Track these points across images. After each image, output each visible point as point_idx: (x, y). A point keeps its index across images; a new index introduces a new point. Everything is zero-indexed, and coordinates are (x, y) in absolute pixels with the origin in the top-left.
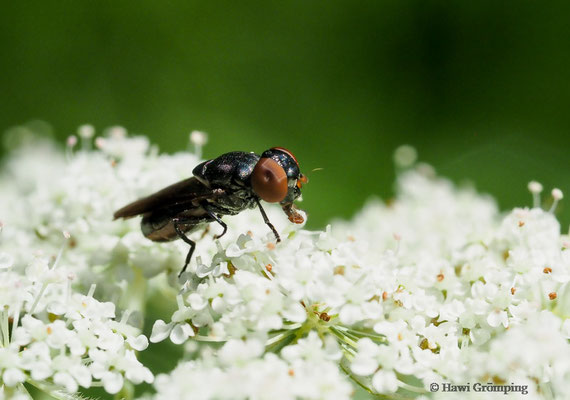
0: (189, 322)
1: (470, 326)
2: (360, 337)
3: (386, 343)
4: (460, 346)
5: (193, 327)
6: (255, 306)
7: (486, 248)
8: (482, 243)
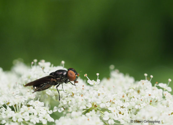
0: (63, 107)
1: (131, 108)
2: (105, 111)
3: (111, 112)
4: (128, 113)
5: (64, 108)
6: (79, 103)
7: (134, 90)
8: (133, 88)
